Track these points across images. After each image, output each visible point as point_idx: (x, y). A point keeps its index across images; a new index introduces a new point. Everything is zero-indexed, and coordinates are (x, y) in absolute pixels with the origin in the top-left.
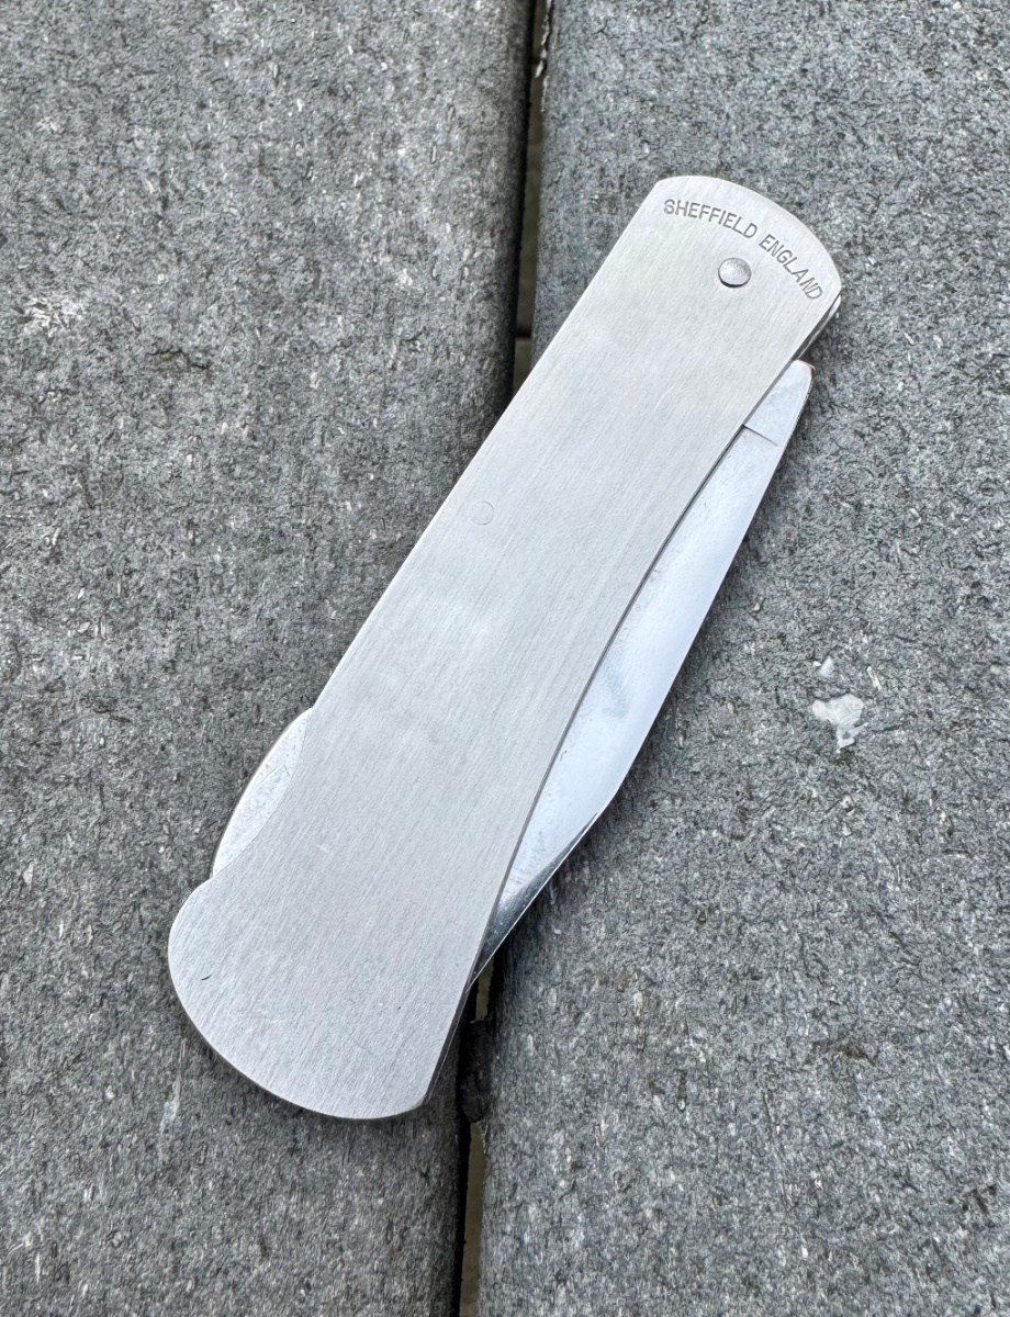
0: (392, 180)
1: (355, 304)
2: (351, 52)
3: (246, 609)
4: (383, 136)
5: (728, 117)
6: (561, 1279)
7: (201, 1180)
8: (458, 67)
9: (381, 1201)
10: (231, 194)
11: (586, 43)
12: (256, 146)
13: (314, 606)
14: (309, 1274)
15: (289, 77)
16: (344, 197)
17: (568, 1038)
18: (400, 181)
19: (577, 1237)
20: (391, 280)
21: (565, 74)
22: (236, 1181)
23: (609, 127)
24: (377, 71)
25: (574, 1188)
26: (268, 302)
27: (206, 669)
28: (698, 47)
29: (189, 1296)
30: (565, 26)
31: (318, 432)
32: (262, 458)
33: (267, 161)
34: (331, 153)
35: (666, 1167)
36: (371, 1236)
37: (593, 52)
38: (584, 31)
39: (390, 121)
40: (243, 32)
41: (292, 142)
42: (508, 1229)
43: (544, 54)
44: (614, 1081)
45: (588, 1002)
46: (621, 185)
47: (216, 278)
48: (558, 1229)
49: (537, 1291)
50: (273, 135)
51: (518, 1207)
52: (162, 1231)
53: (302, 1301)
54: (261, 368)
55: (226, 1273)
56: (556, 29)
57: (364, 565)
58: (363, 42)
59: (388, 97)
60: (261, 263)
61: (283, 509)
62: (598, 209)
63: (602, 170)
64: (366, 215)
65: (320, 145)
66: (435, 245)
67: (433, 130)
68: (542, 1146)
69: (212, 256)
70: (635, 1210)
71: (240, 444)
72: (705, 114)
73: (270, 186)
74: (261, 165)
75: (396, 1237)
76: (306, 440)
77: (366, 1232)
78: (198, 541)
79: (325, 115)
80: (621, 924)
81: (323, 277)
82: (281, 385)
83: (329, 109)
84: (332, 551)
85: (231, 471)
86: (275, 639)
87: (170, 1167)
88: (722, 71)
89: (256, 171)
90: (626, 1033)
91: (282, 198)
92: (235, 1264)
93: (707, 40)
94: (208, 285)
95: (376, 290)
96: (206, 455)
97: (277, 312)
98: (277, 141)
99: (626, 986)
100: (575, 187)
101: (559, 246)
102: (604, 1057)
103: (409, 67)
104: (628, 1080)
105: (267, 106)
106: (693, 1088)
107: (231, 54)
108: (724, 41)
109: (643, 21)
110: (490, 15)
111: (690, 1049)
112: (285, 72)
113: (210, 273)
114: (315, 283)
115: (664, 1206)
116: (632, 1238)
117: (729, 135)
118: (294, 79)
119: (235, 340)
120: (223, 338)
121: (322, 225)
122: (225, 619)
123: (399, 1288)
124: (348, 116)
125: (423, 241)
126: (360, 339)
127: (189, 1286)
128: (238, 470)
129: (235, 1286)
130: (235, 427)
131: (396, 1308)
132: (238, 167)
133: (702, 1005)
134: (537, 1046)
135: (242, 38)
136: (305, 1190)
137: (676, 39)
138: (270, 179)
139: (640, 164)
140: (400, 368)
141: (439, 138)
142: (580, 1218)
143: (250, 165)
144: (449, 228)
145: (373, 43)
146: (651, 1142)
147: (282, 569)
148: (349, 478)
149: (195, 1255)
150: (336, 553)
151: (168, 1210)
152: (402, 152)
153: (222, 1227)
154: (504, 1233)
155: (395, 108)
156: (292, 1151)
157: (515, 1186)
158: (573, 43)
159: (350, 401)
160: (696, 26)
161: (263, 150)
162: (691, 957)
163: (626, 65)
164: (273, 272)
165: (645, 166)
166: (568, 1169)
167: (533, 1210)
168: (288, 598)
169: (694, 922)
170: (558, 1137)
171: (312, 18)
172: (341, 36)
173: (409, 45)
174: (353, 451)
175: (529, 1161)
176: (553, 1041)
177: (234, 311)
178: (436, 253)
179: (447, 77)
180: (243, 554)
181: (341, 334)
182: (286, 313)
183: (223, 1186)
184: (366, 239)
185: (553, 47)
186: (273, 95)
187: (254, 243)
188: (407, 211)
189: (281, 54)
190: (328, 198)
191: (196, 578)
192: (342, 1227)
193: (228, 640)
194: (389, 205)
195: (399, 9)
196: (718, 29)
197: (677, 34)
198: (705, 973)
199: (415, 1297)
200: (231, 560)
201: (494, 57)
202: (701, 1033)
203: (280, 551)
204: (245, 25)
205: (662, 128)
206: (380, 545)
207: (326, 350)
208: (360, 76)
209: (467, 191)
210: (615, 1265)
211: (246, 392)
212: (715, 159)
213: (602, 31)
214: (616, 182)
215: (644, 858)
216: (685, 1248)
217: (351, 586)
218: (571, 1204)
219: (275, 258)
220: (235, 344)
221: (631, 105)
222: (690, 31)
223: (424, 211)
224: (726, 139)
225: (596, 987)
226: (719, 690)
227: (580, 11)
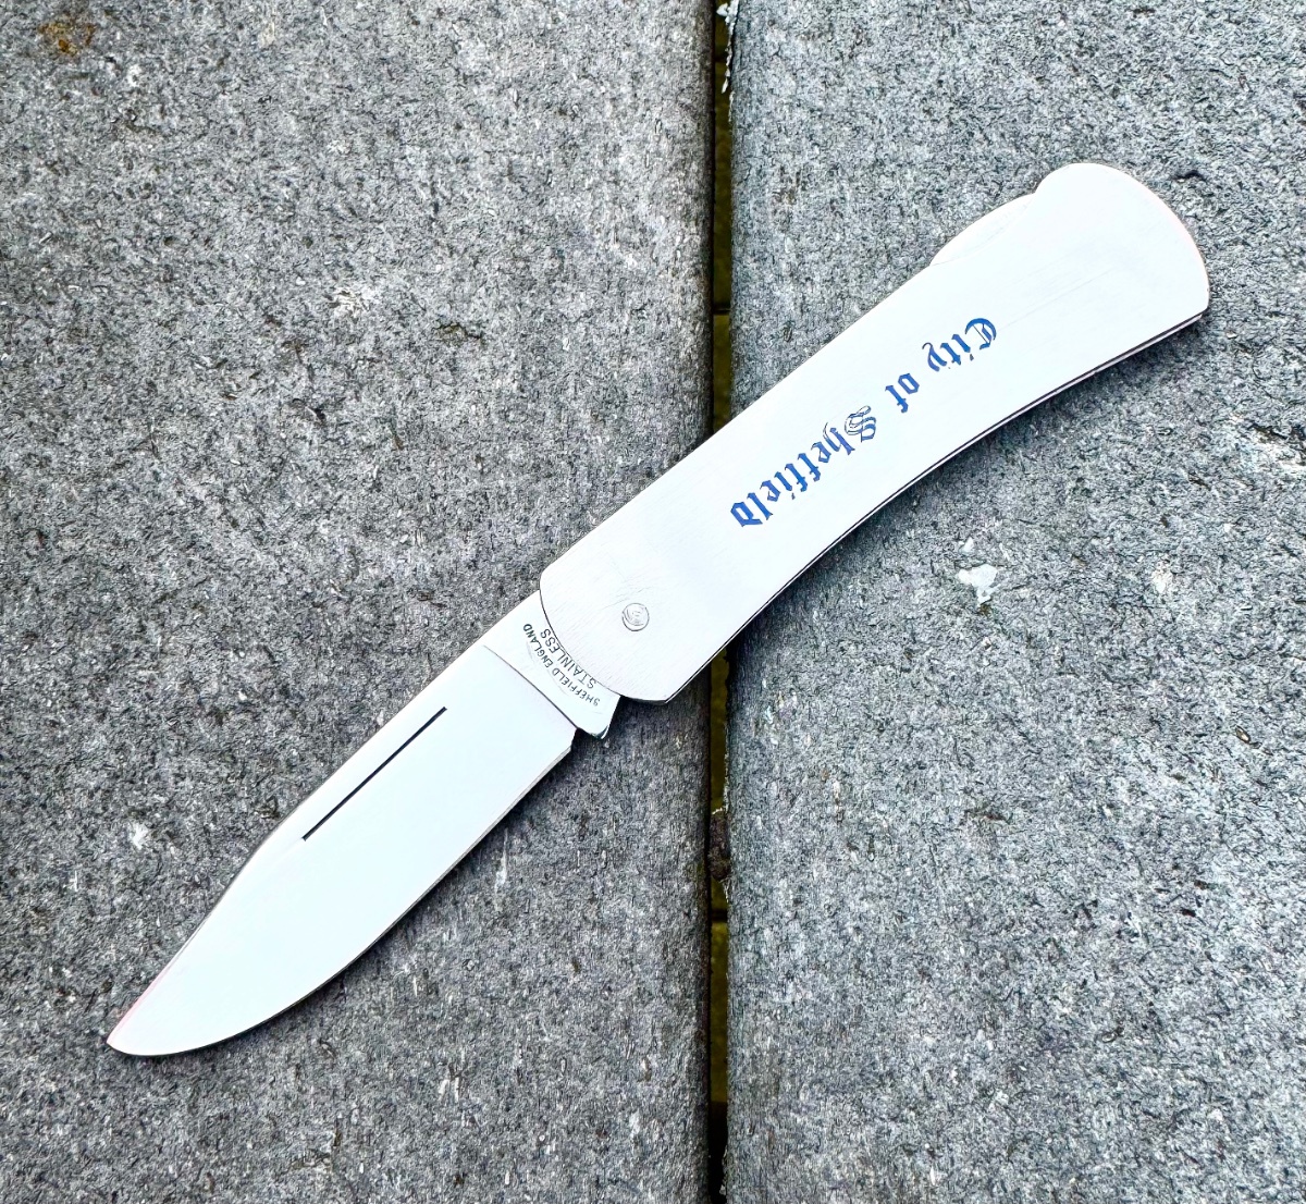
0: (616, 182)
1: (594, 283)
2: (575, 78)
3: (526, 520)
4: (606, 146)
5: (881, 122)
6: (789, 977)
7: (528, 923)
8: (662, 88)
9: (657, 932)
10: (488, 199)
11: (763, 65)
12: (504, 159)
13: (578, 516)
14: (610, 981)
15: (527, 101)
16: (578, 198)
17: (787, 815)
18: (622, 184)
19: (800, 949)
20: (620, 263)
21: (748, 91)
22: (552, 922)
23: (786, 134)
24: (597, 94)
25: (796, 916)
26: (525, 284)
27: (500, 566)
28: (856, 65)
29: (525, 1000)
30: (746, 50)
31: (572, 384)
32: (530, 406)
33: (515, 171)
34: (565, 162)
35: (862, 899)
36: (652, 954)
37: (770, 72)
38: (762, 54)
39: (610, 134)
40: (487, 65)
41: (533, 155)
42: (750, 947)
43: (728, 74)
44: (822, 843)
45: (800, 791)
46: (798, 180)
47: (482, 266)
48: (786, 944)
49: (773, 985)
50: (518, 149)
51: (756, 932)
52: (502, 958)
53: (606, 999)
54: (523, 336)
55: (551, 983)
56: (738, 52)
57: (614, 484)
58: (584, 69)
59: (608, 114)
60: (517, 253)
61: (548, 444)
62: (780, 201)
63: (782, 169)
64: (596, 212)
65: (556, 156)
66: (653, 233)
67: (645, 141)
68: (771, 891)
69: (477, 249)
70: (840, 928)
71: (512, 396)
72: (863, 121)
73: (519, 190)
74: (510, 173)
75: (670, 956)
76: (563, 390)
77: (648, 952)
78: (486, 470)
79: (558, 131)
80: (822, 735)
81: (566, 263)
82: (540, 349)
83: (561, 127)
84: (589, 474)
85: (506, 416)
86: (551, 542)
87: (506, 916)
88: (875, 85)
89: (506, 179)
90: (829, 810)
91: (529, 201)
92: (556, 978)
93: (861, 59)
94: (476, 272)
95: (609, 272)
96: (486, 405)
97: (533, 291)
98: (521, 154)
99: (827, 778)
100: (762, 182)
101: (750, 231)
102: (814, 827)
103: (623, 90)
104: (832, 842)
105: (510, 125)
106: (878, 845)
107: (478, 83)
108: (875, 59)
109: (810, 45)
110: (686, 44)
111: (875, 819)
112: (524, 97)
113: (476, 262)
114: (561, 267)
115: (861, 925)
116: (839, 947)
117: (882, 136)
118: (530, 103)
119: (501, 314)
120: (492, 313)
121: (562, 221)
122: (512, 528)
123: (674, 989)
124: (577, 132)
125: (643, 231)
126: (599, 310)
127: (525, 993)
128: (512, 416)
129: (557, 992)
130: (508, 383)
131: (673, 1002)
132: (492, 177)
133: (883, 788)
134: (764, 822)
135: (486, 70)
136: (603, 926)
137: (837, 59)
138: (518, 185)
139: (812, 163)
140: (632, 332)
141: (651, 147)
142: (802, 936)
143: (501, 175)
144: (662, 219)
145: (592, 70)
146: (850, 883)
147: (552, 489)
148: (599, 418)
149: (527, 973)
150: (592, 474)
151: (505, 945)
152: (622, 160)
153: (545, 954)
154: (746, 950)
155: (614, 124)
156: (592, 900)
157: (753, 918)
158: (754, 65)
159: (594, 359)
160: (852, 48)
161: (511, 162)
162: (874, 756)
163: (797, 82)
164: (526, 260)
165: (816, 164)
166: (791, 903)
167: (767, 932)
168: (558, 510)
169: (876, 732)
170: (783, 883)
171: (541, 51)
172: (566, 65)
173: (622, 70)
174: (600, 397)
175: (762, 901)
176: (776, 817)
177: (498, 292)
178: (655, 239)
179: (654, 96)
180: (521, 479)
181: (584, 307)
182: (539, 292)
183: (543, 927)
184: (598, 230)
185: (736, 68)
186: (515, 116)
187: (510, 237)
188: (630, 208)
189: (519, 82)
190: (566, 199)
191: (486, 499)
192: (631, 950)
193: (515, 543)
194: (614, 203)
195: (612, 41)
196: (870, 50)
197: (838, 55)
198: (885, 766)
199: (685, 995)
200: (512, 483)
201: (690, 78)
202: (883, 808)
203: (549, 476)
204: (488, 58)
205: (829, 133)
206: (625, 468)
207: (573, 320)
208: (584, 98)
209: (675, 189)
210: (828, 965)
211: (513, 356)
212: (872, 157)
213: (777, 54)
214: (794, 180)
215: (837, 689)
216: (877, 953)
217: (606, 499)
218: (795, 927)
219: (527, 249)
220: (501, 318)
221: (801, 114)
222: (848, 51)
223: (642, 207)
224: (880, 140)
225: (805, 779)
226: (888, 565)
227: (758, 38)
